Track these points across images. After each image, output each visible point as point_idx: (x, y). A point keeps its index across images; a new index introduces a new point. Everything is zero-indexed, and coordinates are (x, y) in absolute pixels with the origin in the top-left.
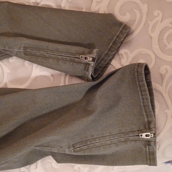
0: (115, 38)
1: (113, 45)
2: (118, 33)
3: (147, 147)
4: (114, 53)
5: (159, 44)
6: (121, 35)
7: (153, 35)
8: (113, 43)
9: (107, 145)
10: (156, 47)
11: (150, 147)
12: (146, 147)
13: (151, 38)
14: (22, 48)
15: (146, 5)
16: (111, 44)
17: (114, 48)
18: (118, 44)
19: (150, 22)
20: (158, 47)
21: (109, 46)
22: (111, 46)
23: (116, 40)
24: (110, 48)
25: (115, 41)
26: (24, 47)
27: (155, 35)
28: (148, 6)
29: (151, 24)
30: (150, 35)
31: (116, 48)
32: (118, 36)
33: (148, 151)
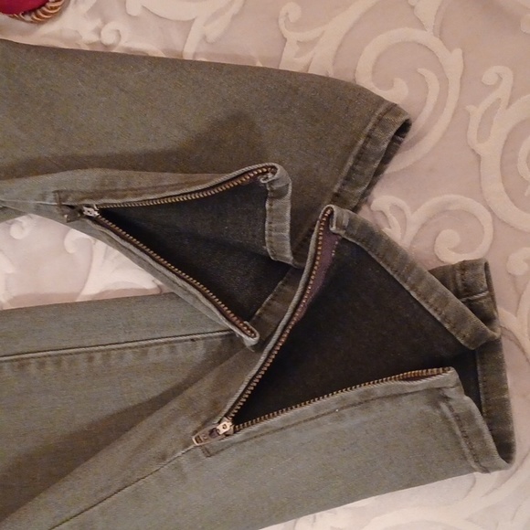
0: (361, 142)
1: (355, 163)
2: (370, 126)
3: (443, 405)
4: (364, 188)
5: (504, 179)
6: (378, 133)
7: (482, 148)
8: (358, 158)
9: (305, 421)
10: (494, 186)
11: (451, 403)
12: (439, 407)
13: (479, 158)
14: (51, 197)
15: (458, 52)
16: (350, 163)
17: (362, 174)
18: (374, 162)
19: (471, 108)
20: (499, 187)
21: (346, 169)
22: (352, 169)
23: (363, 147)
24: (349, 173)
25: (361, 153)
26: (58, 191)
27: (490, 149)
28: (464, 55)
29: (476, 112)
30: (473, 150)
31: (367, 172)
32: (369, 136)
33: (449, 414)
